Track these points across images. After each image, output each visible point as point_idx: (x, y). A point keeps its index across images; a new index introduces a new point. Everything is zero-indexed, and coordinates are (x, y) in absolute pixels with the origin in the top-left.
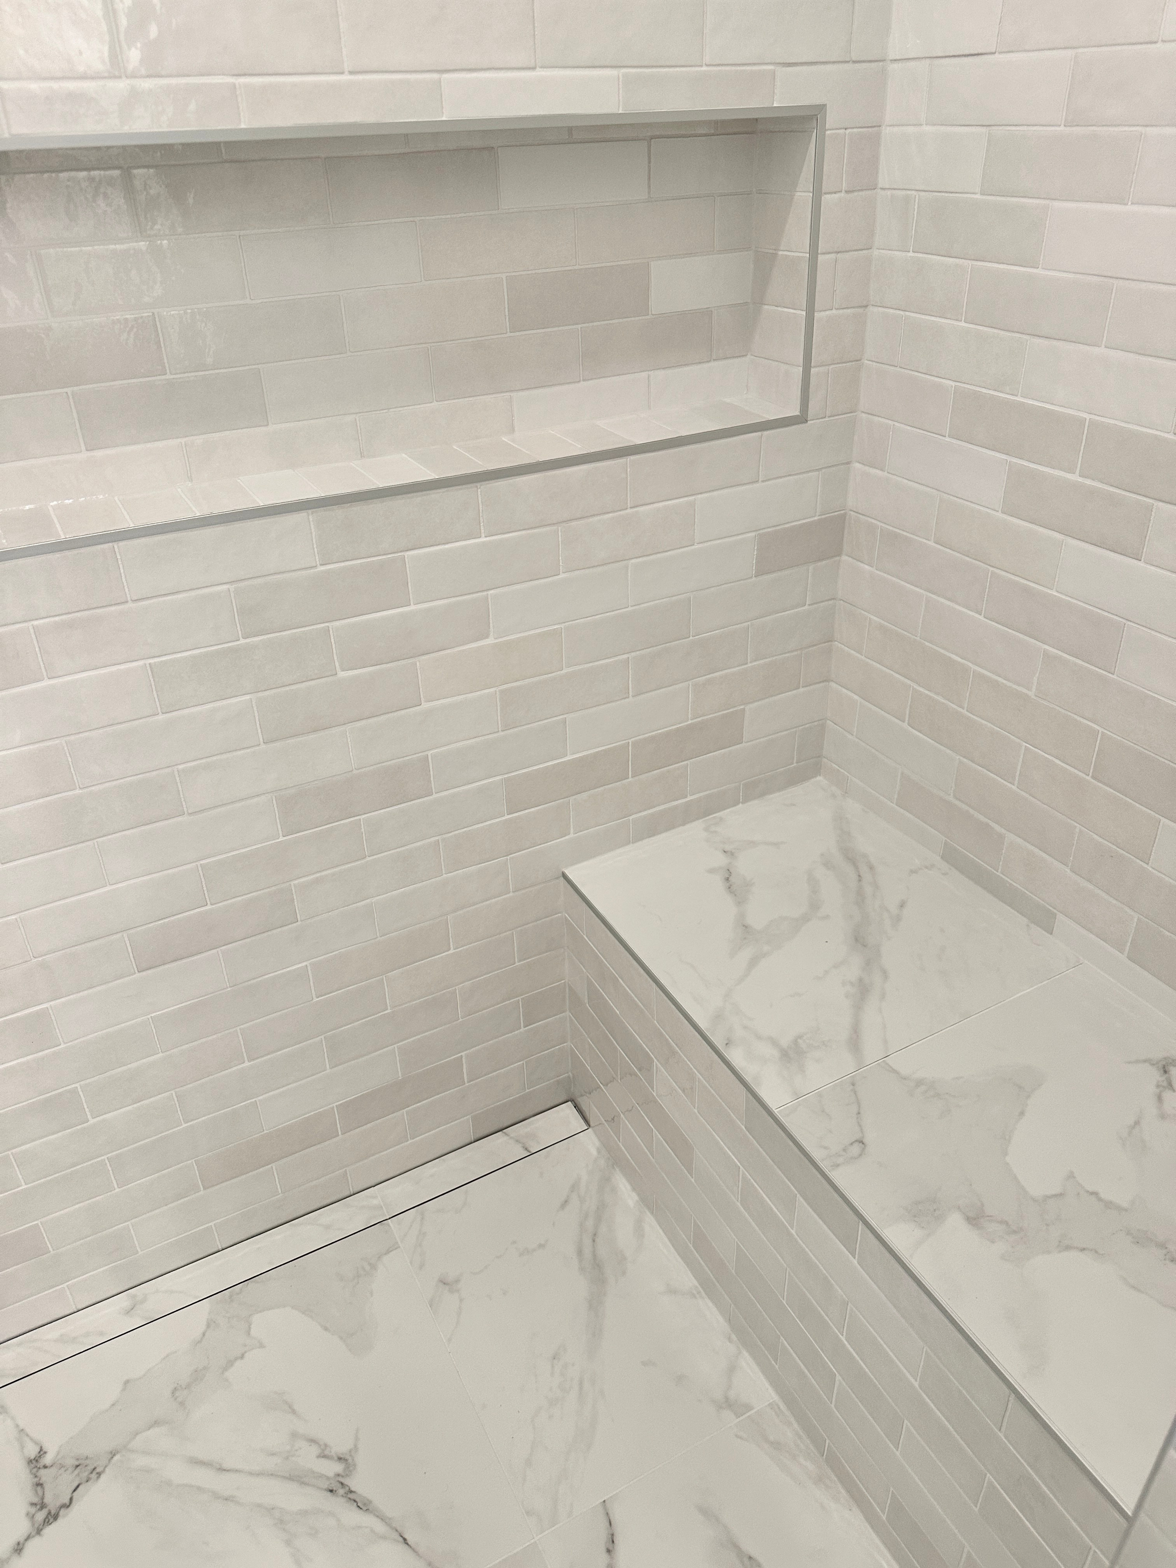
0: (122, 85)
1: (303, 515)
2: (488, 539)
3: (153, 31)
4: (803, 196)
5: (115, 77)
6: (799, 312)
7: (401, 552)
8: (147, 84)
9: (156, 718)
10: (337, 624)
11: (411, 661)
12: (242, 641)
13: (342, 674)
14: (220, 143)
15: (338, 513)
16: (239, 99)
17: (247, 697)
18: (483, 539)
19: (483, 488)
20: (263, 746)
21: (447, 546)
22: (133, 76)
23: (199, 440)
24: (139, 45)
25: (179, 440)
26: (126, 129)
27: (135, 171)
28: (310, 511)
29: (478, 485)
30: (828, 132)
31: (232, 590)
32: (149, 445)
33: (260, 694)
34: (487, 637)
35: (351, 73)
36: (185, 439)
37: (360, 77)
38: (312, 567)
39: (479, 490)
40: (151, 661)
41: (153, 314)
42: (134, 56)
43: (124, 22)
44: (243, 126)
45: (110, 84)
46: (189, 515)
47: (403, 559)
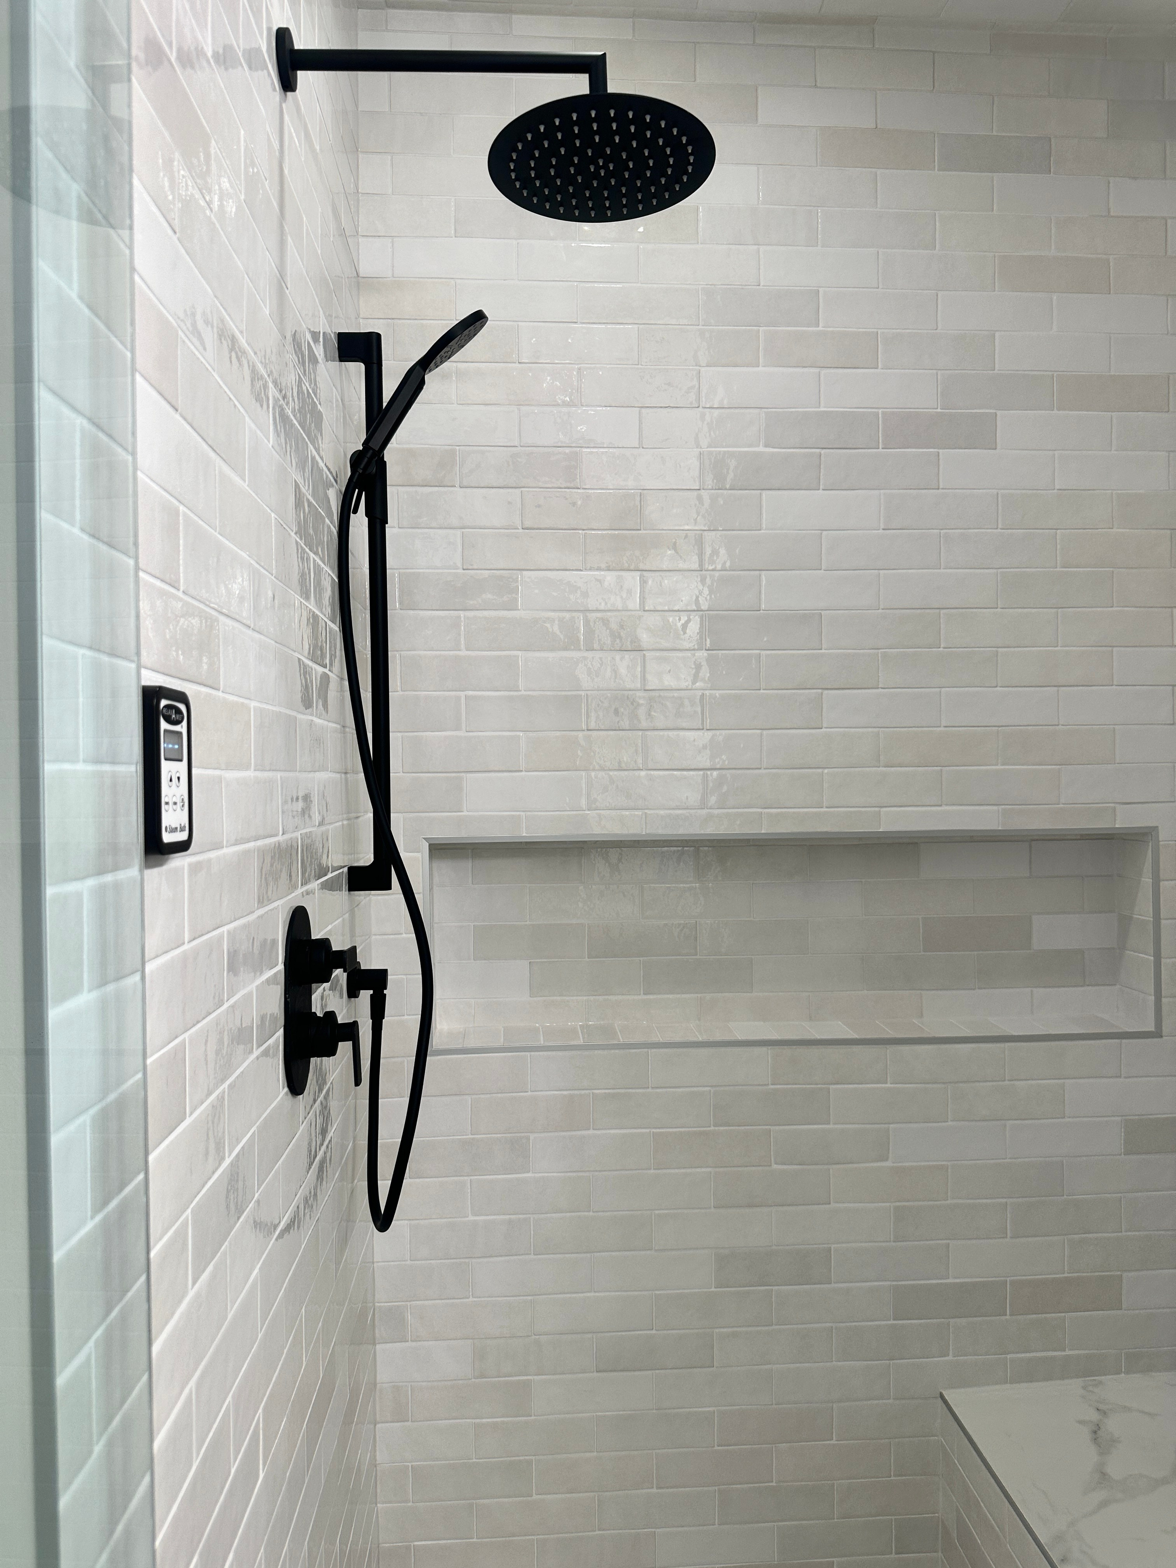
0: (704, 812)
1: (764, 1049)
2: (892, 1085)
3: (725, 788)
4: (1147, 880)
5: (702, 809)
6: (1150, 957)
7: (827, 1084)
8: (716, 812)
9: (649, 1171)
10: (777, 1128)
11: (826, 1167)
12: (712, 1128)
13: (775, 1166)
14: (750, 839)
15: (787, 1051)
16: (763, 819)
17: (709, 1170)
18: (888, 1085)
19: (891, 1049)
20: (713, 1210)
21: (860, 1086)
22: (711, 808)
23: (708, 996)
24: (716, 795)
25: (697, 995)
26: (702, 832)
27: (701, 848)
28: (770, 1047)
29: (888, 1046)
30: (1160, 843)
31: (712, 1091)
32: (679, 996)
33: (717, 1170)
34: (887, 1160)
35: (827, 807)
36: (701, 995)
37: (832, 810)
38: (765, 1085)
39: (888, 1050)
40: (655, 1130)
41: (696, 922)
42: (713, 800)
43: (711, 785)
44: (763, 832)
45: (699, 811)
46: (695, 1039)
47: (828, 1090)
